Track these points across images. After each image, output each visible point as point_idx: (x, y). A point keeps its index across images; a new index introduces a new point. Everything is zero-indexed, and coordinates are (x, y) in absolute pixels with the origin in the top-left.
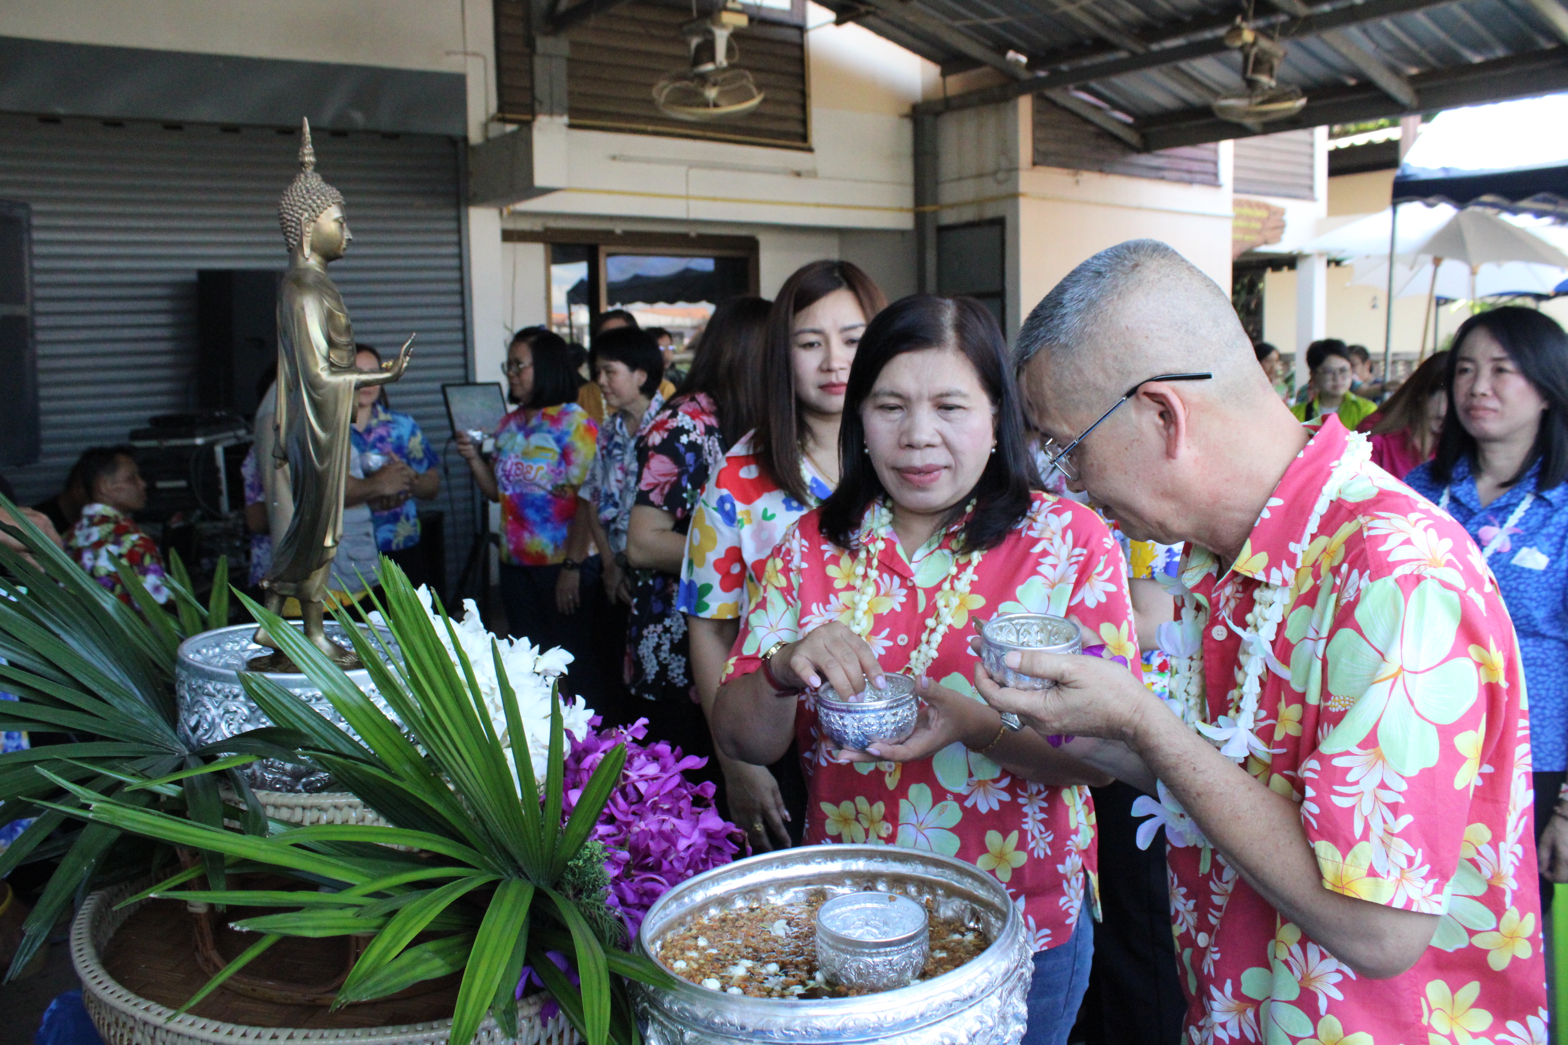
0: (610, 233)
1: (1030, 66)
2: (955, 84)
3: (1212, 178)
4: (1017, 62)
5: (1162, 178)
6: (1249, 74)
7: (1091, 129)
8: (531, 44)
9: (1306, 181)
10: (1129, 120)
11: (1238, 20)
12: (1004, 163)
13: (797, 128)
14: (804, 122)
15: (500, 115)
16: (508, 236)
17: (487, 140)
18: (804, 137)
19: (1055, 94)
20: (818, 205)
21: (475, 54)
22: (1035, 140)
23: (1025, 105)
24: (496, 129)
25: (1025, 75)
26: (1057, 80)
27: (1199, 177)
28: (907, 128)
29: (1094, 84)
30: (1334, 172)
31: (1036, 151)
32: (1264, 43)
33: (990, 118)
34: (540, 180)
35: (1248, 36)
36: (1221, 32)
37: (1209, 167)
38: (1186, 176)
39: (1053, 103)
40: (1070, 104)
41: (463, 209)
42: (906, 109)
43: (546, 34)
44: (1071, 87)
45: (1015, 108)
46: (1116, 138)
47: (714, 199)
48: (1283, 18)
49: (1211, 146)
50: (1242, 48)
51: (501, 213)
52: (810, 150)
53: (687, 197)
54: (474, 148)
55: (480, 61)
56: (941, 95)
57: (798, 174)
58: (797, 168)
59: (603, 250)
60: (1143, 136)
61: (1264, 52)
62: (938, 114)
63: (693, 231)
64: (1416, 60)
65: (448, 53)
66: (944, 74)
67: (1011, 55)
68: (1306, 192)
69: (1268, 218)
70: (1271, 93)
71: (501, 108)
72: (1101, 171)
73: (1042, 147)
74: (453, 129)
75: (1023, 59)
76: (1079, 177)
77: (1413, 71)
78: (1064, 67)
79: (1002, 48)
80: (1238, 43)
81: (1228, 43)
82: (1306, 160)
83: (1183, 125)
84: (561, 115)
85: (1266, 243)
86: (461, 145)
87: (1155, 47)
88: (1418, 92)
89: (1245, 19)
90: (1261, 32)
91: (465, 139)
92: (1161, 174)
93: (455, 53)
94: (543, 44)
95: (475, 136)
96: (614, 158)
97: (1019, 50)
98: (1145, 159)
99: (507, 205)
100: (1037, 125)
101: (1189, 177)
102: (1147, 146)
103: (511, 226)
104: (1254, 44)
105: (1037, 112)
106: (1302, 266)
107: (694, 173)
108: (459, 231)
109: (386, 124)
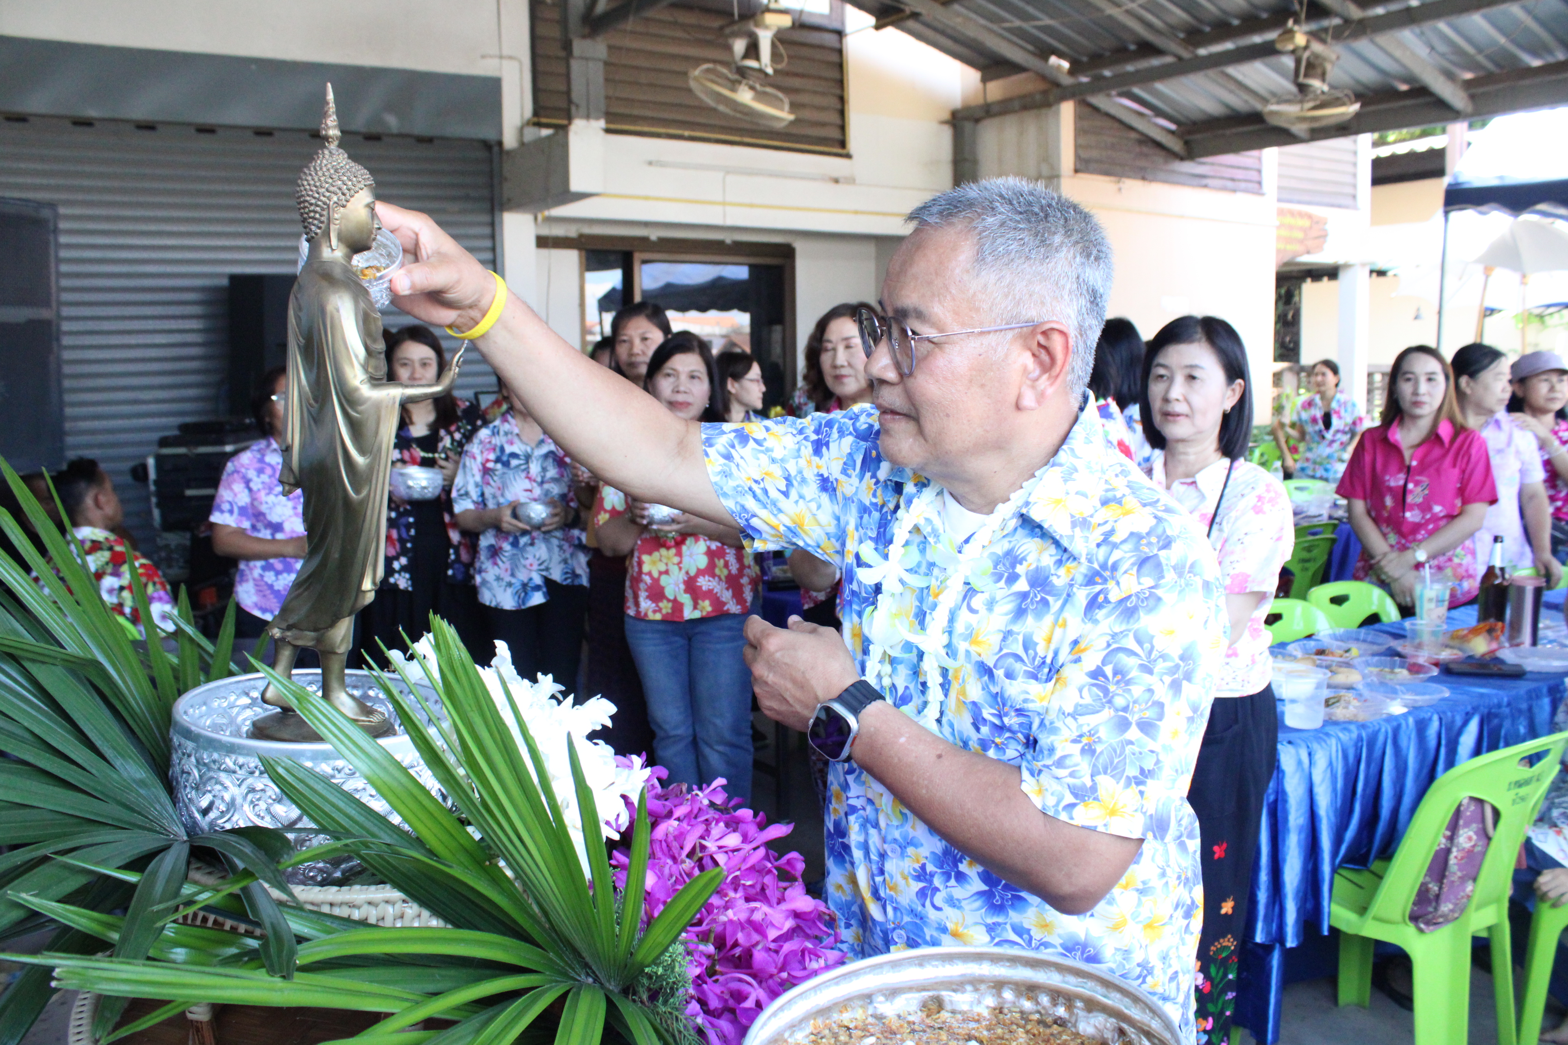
0: (645, 240)
1: (1072, 72)
2: (997, 90)
3: (1256, 186)
4: (1059, 67)
5: (1206, 186)
6: (1301, 79)
7: (1133, 135)
8: (567, 46)
9: (1349, 190)
10: (1173, 127)
11: (1290, 23)
12: (1045, 170)
13: (835, 134)
14: (843, 128)
15: (536, 120)
16: (543, 242)
17: (522, 144)
18: (843, 144)
19: (1099, 101)
20: (856, 212)
21: (511, 58)
22: (1077, 147)
23: (1067, 110)
24: (531, 134)
25: (1067, 81)
26: (1100, 85)
27: (1243, 185)
28: (947, 134)
29: (1136, 90)
30: (1378, 180)
31: (1078, 157)
32: (1317, 47)
33: (1031, 123)
34: (575, 186)
35: (1300, 39)
36: (1271, 35)
37: (1253, 175)
38: (1230, 184)
39: (1096, 109)
40: (1113, 111)
41: (497, 213)
42: (946, 116)
43: (584, 37)
44: (1114, 93)
45: (1057, 114)
46: (1158, 145)
47: (751, 205)
48: (1336, 21)
49: (1254, 153)
50: (1293, 52)
51: (536, 219)
52: (848, 156)
53: (724, 204)
54: (509, 153)
55: (515, 64)
56: (981, 101)
57: (836, 181)
58: (835, 174)
59: (637, 257)
60: (1187, 143)
61: (1317, 56)
62: (977, 121)
63: (728, 238)
64: (1471, 65)
65: (483, 57)
66: (984, 80)
67: (1053, 60)
68: (1349, 202)
69: (1311, 228)
70: (1323, 97)
71: (536, 113)
72: (1144, 178)
73: (1084, 154)
74: (488, 134)
75: (1065, 65)
76: (1121, 185)
77: (1469, 76)
78: (1107, 73)
79: (1045, 52)
80: (1290, 47)
81: (1279, 46)
82: (1350, 169)
83: (1228, 132)
84: (597, 118)
85: (1308, 252)
86: (496, 149)
87: (1202, 52)
88: (1472, 97)
89: (1296, 22)
90: (1314, 35)
91: (500, 143)
92: (1205, 181)
93: (491, 57)
94: (579, 46)
95: (510, 140)
96: (650, 163)
97: (1061, 55)
98: (1188, 167)
99: (541, 211)
100: (1079, 132)
101: (1232, 185)
102: (1190, 153)
103: (546, 231)
104: (1306, 48)
105: (1079, 117)
106: (1342, 275)
107: (730, 178)
108: (493, 237)
109: (420, 127)
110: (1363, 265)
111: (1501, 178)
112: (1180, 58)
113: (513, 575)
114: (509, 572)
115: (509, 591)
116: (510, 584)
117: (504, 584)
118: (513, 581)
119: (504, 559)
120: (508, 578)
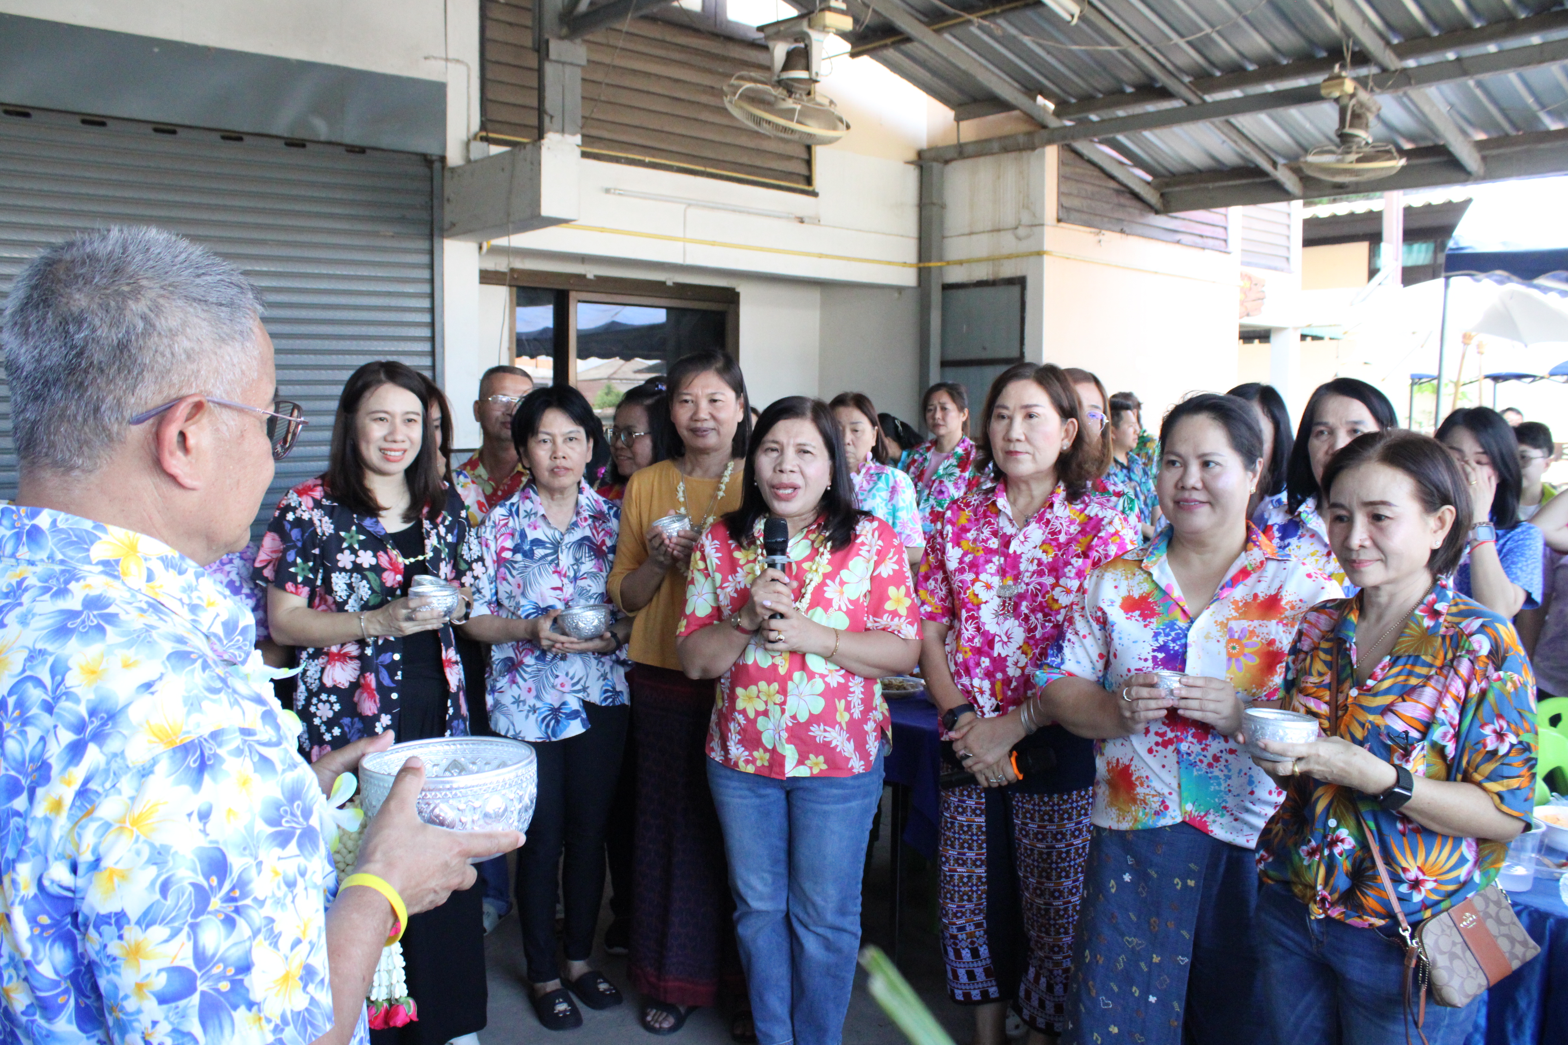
0: (581, 277)
1: (1058, 114)
2: (970, 130)
3: (1223, 243)
4: (1044, 108)
5: (1178, 242)
6: (1347, 130)
7: (1112, 184)
8: (541, 50)
9: (1284, 253)
10: (1149, 178)
11: (1337, 67)
12: (1026, 218)
13: (802, 170)
14: (809, 163)
15: (484, 134)
16: (487, 277)
17: (468, 161)
18: (809, 180)
19: (1081, 146)
20: (821, 256)
21: (457, 61)
22: (1060, 194)
23: (1051, 153)
24: (479, 150)
25: (1054, 123)
26: (1087, 130)
27: (1211, 242)
28: (912, 175)
29: (1121, 138)
30: (1308, 242)
31: (1061, 206)
32: (1363, 95)
33: (1009, 166)
34: (547, 209)
35: (1349, 86)
36: (1318, 79)
37: (1219, 232)
38: (1199, 240)
39: (1079, 155)
40: (1095, 158)
41: (436, 241)
42: (912, 156)
43: (562, 38)
44: (1096, 140)
45: (1042, 157)
46: (1136, 196)
47: (713, 244)
48: (1374, 70)
49: (1222, 210)
50: (1337, 100)
51: (480, 248)
52: (814, 194)
53: (684, 240)
54: (453, 170)
55: (462, 69)
56: (955, 142)
57: (801, 221)
58: (800, 214)
59: (573, 295)
60: (1162, 195)
61: (1361, 105)
62: (947, 162)
63: (670, 279)
64: (1486, 123)
65: (426, 58)
66: (958, 119)
67: (1040, 99)
68: (1282, 264)
69: (1250, 289)
70: (1367, 149)
71: (483, 126)
72: (1122, 231)
73: (1067, 203)
74: (430, 147)
75: (1051, 106)
76: (1101, 237)
77: (1481, 136)
78: (1094, 117)
79: (1032, 90)
80: (1337, 94)
81: (1323, 92)
82: (1285, 231)
83: (1211, 186)
84: (574, 134)
85: (1248, 315)
86: (437, 165)
87: (1208, 98)
88: (1484, 159)
89: (1343, 67)
90: (1362, 82)
91: (443, 159)
92: (1178, 237)
93: (435, 58)
94: (556, 48)
95: (454, 156)
96: (607, 191)
97: (1047, 95)
98: (1161, 220)
99: (488, 240)
100: (1063, 178)
101: (1201, 242)
102: (1166, 207)
103: (491, 265)
104: (1352, 96)
105: (1062, 163)
106: (1273, 338)
107: (691, 211)
108: (431, 267)
109: (352, 136)
110: (1296, 329)
111: (1504, 243)
112: (1189, 103)
113: (538, 697)
114: (534, 693)
115: (533, 717)
116: (534, 710)
117: (527, 708)
118: (539, 704)
119: (526, 676)
120: (532, 701)
